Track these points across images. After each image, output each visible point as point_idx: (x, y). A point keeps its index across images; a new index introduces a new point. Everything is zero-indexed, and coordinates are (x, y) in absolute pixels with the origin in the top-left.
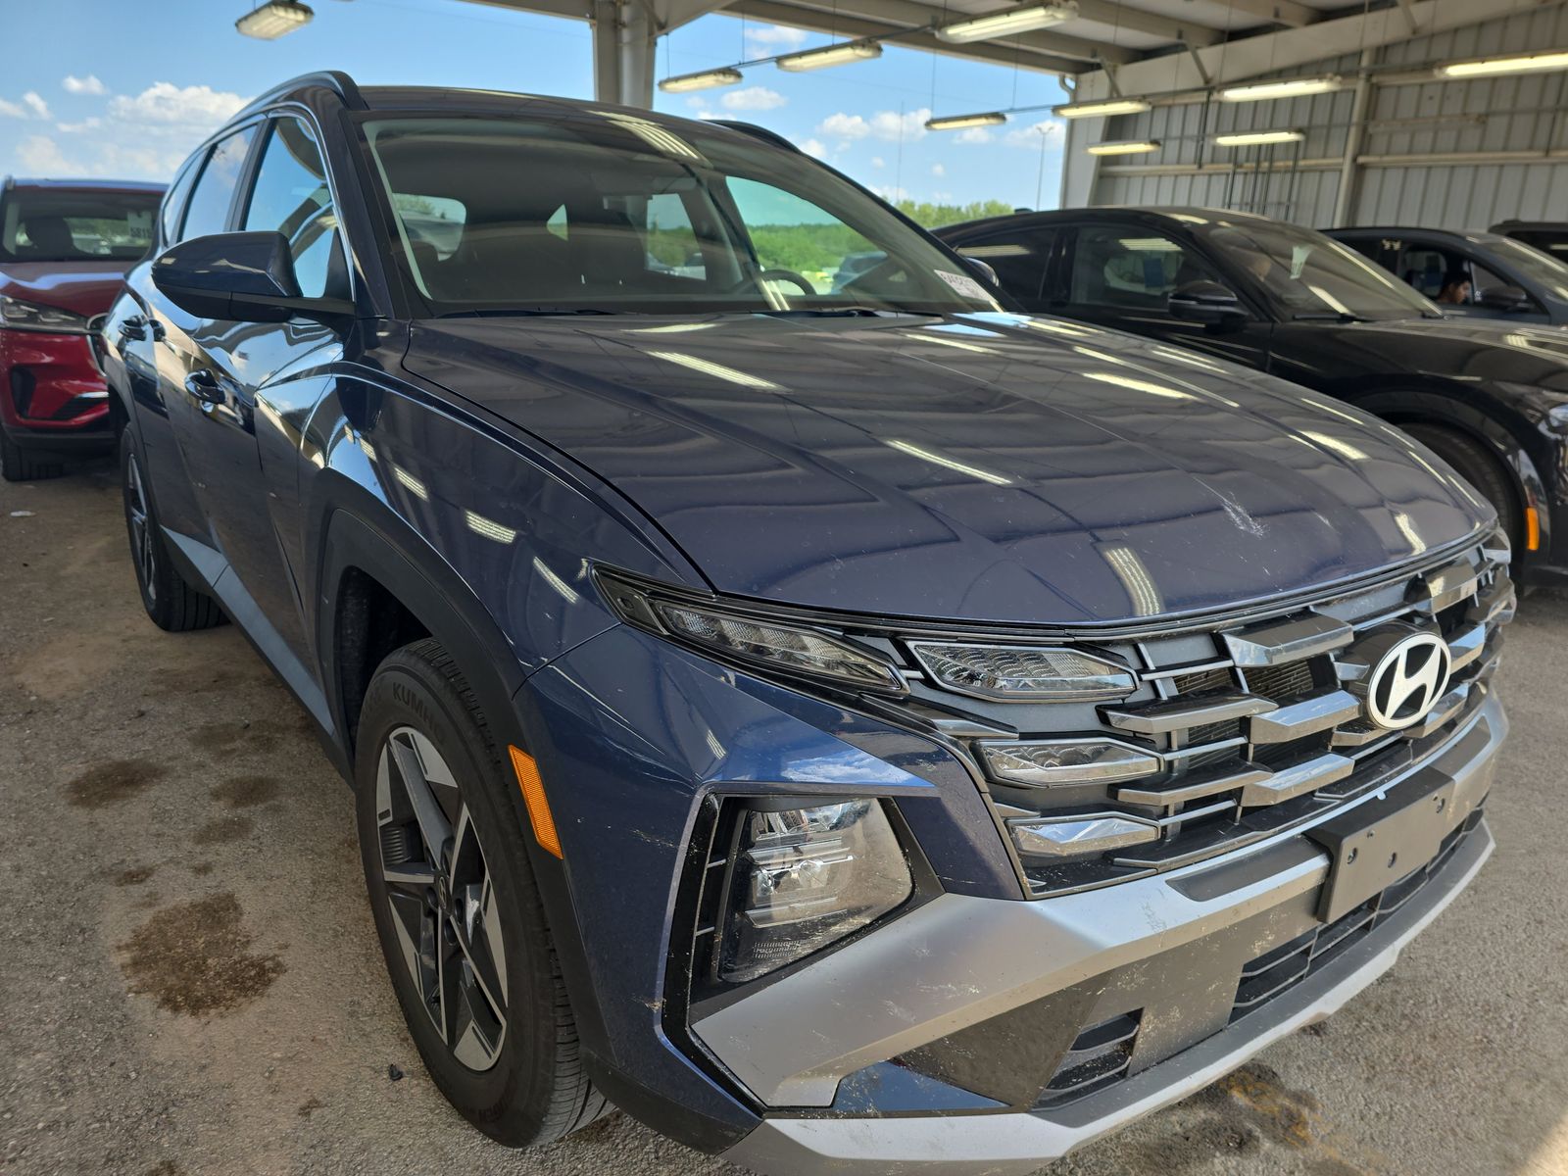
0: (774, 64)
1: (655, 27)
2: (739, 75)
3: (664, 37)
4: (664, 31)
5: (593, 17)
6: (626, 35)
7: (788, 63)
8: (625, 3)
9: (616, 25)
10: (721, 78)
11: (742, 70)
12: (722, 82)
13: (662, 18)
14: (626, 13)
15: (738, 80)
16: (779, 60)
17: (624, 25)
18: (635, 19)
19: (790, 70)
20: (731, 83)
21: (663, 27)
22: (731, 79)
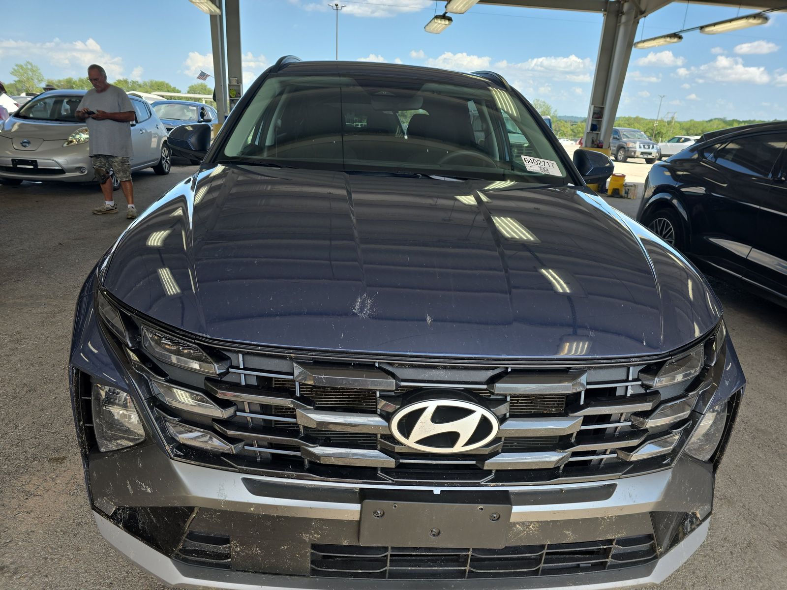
0: (699, 30)
1: (639, 13)
2: (680, 38)
3: (643, 18)
4: (644, 15)
5: (605, 11)
6: (623, 19)
7: (707, 29)
8: (626, 2)
9: (619, 13)
10: (668, 39)
11: (681, 34)
12: (669, 42)
13: (643, 9)
14: (626, 6)
15: (679, 40)
16: (702, 28)
17: (622, 13)
18: (630, 9)
19: (709, 33)
20: (675, 42)
21: (643, 13)
22: (676, 40)
